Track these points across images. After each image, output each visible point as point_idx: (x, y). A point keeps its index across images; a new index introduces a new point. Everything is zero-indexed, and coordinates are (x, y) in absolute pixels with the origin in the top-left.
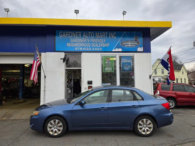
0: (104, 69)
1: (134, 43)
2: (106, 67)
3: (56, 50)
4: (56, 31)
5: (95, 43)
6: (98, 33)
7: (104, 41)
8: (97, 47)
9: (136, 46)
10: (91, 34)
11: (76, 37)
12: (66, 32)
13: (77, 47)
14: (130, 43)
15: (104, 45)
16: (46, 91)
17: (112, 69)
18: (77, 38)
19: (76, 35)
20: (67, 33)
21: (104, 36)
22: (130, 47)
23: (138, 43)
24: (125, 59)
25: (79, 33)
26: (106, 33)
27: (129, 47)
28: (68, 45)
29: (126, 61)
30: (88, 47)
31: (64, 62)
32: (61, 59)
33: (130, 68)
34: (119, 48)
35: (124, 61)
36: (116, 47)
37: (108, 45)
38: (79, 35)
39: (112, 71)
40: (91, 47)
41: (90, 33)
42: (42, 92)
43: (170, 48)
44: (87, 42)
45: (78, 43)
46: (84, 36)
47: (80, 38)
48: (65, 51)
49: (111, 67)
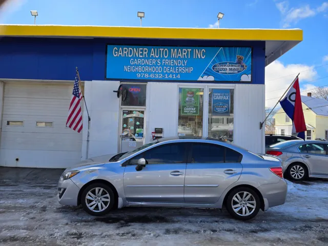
0: (183, 110)
1: (236, 68)
2: (185, 106)
3: (107, 77)
4: (108, 46)
5: (170, 66)
6: (176, 50)
7: (184, 63)
8: (172, 73)
9: (239, 72)
10: (163, 51)
11: (140, 56)
12: (124, 48)
13: (140, 73)
14: (228, 67)
15: (185, 70)
16: (90, 142)
17: (196, 110)
18: (141, 58)
19: (140, 52)
20: (126, 50)
21: (184, 55)
22: (229, 73)
24: (219, 94)
25: (144, 49)
26: (189, 50)
27: (227, 73)
28: (126, 69)
29: (220, 98)
30: (158, 73)
31: (118, 96)
32: (114, 91)
33: (226, 109)
34: (208, 75)
35: (217, 98)
36: (205, 74)
37: (192, 69)
38: (144, 53)
39: (196, 113)
40: (163, 73)
41: (162, 50)
42: (85, 143)
43: (297, 77)
44: (156, 65)
45: (142, 66)
46: (151, 54)
47: (145, 58)
48: (121, 79)
49: (194, 107)
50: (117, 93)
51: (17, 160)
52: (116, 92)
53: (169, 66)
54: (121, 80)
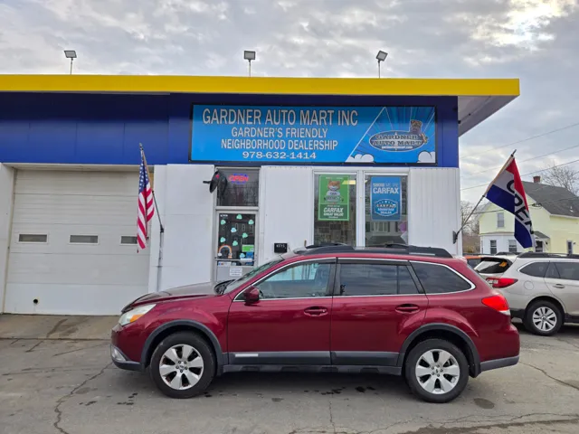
0: (322, 212)
1: (409, 140)
2: (325, 206)
3: (193, 159)
4: (196, 107)
5: (299, 139)
6: (308, 112)
7: (322, 134)
8: (304, 151)
9: (414, 147)
10: (287, 114)
11: (248, 123)
12: (222, 110)
13: (248, 151)
14: (396, 139)
15: (324, 146)
16: (163, 269)
17: (345, 211)
18: (250, 126)
19: (248, 117)
20: (224, 114)
21: (323, 120)
22: (398, 150)
23: (421, 138)
24: (383, 185)
25: (255, 111)
26: (331, 112)
27: (394, 150)
28: (225, 144)
29: (385, 191)
30: (279, 151)
31: (211, 190)
32: (205, 182)
33: (395, 210)
34: (363, 154)
35: (379, 191)
36: (358, 151)
37: (335, 144)
38: (255, 117)
39: (345, 216)
40: (286, 150)
41: (284, 111)
42: (153, 271)
43: (512, 156)
44: (276, 138)
45: (251, 139)
46: (267, 120)
47: (256, 126)
48: (217, 162)
49: (341, 207)
50: (209, 185)
51: (36, 301)
52: (208, 182)
53: (297, 138)
54: (216, 164)
